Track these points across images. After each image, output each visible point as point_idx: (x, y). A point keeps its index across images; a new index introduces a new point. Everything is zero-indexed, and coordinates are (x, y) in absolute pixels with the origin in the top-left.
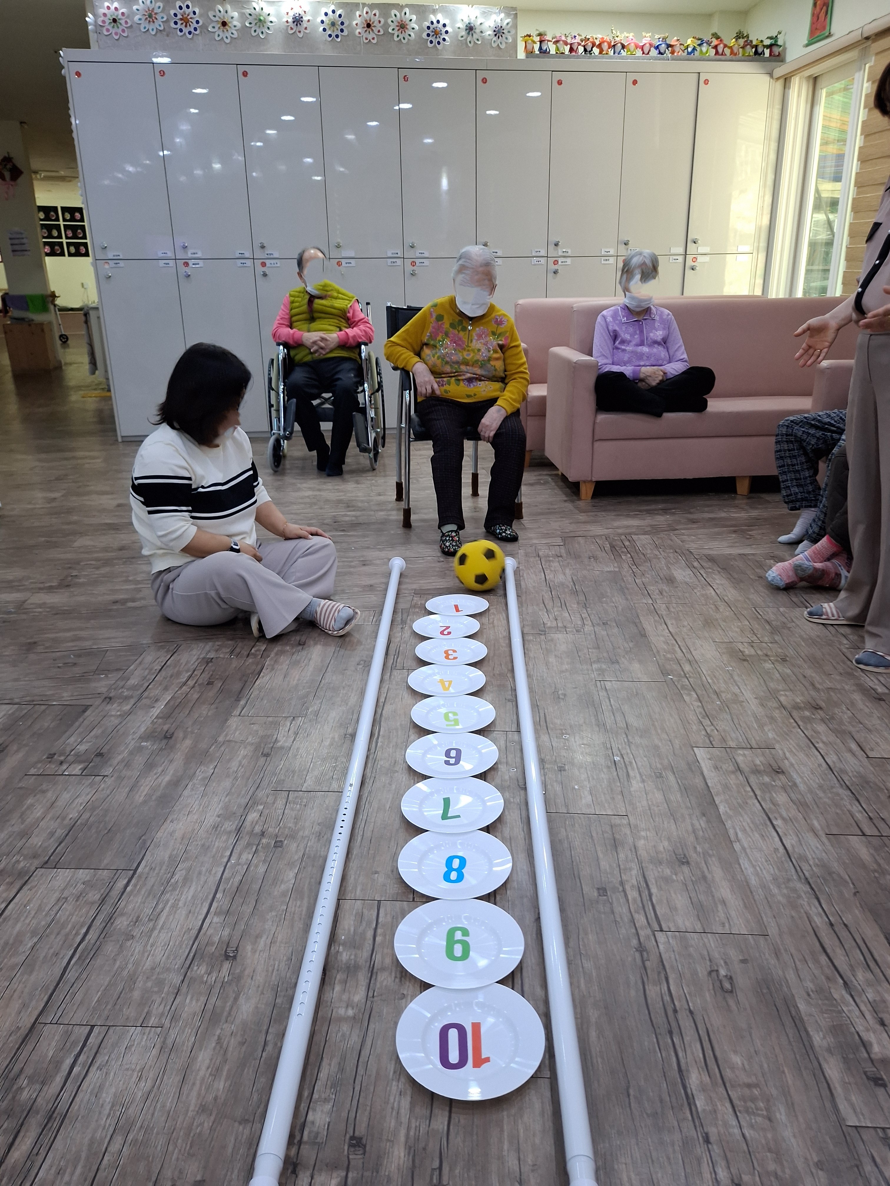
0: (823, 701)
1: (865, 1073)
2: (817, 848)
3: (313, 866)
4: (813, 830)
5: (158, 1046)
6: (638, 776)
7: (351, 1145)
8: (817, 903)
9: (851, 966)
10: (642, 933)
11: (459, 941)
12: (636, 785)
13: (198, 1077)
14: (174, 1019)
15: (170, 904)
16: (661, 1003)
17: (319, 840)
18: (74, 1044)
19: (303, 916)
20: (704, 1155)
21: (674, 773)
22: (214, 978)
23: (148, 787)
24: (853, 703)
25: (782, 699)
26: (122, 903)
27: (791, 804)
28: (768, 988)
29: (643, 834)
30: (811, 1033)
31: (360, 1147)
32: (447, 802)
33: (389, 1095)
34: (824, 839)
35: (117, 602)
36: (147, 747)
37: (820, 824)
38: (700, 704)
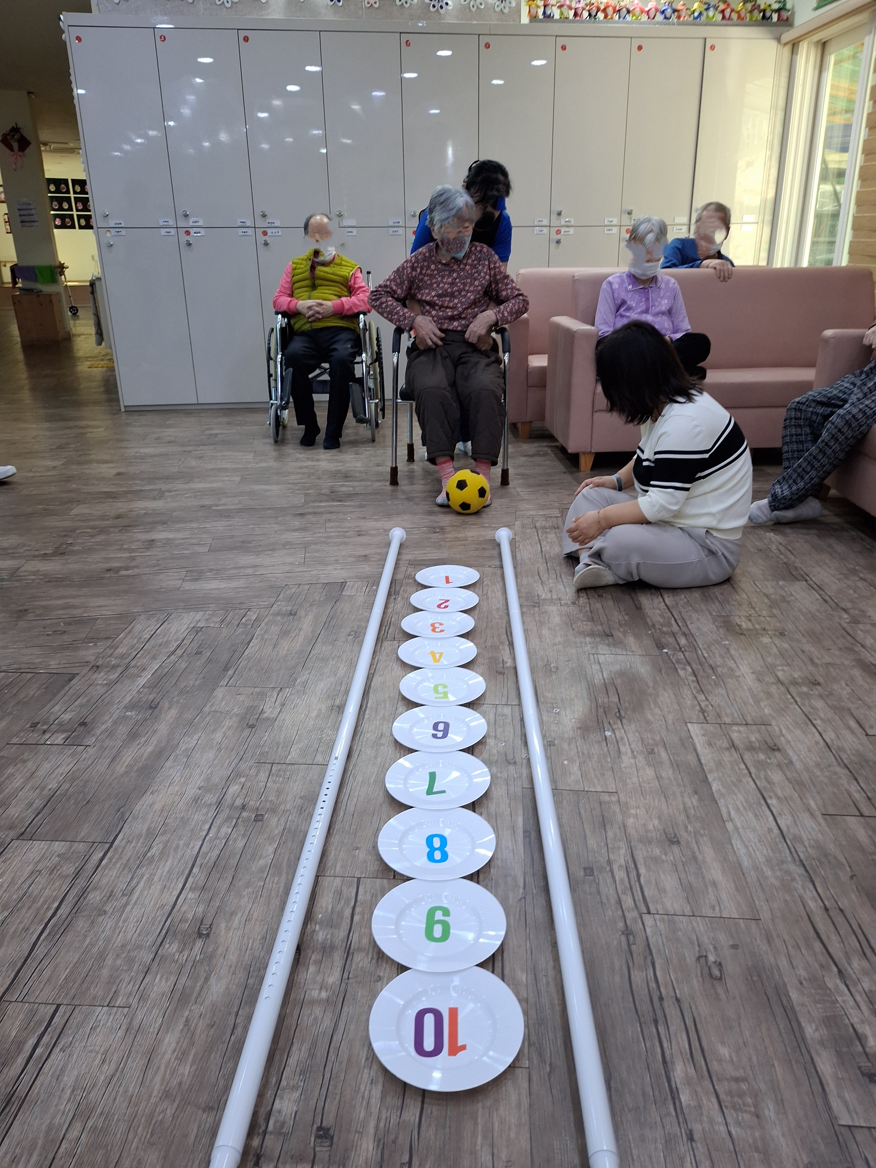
0: (821, 676)
1: (859, 1068)
2: (813, 828)
3: (293, 841)
4: (809, 810)
5: (124, 1028)
6: (629, 751)
7: (317, 1137)
8: (811, 887)
9: (846, 953)
10: (629, 915)
11: (439, 922)
12: (627, 760)
13: (164, 1061)
14: (142, 998)
15: (145, 878)
16: (647, 990)
17: (300, 814)
18: (39, 1023)
19: (280, 893)
20: (688, 1155)
21: (666, 749)
22: (185, 957)
23: (130, 758)
24: (852, 679)
25: (780, 674)
26: (96, 877)
27: (787, 783)
28: (759, 976)
29: (633, 811)
30: (803, 1024)
31: (326, 1138)
32: (433, 776)
33: (360, 1084)
34: (820, 819)
35: (110, 570)
36: (131, 718)
37: (816, 804)
38: (695, 679)
